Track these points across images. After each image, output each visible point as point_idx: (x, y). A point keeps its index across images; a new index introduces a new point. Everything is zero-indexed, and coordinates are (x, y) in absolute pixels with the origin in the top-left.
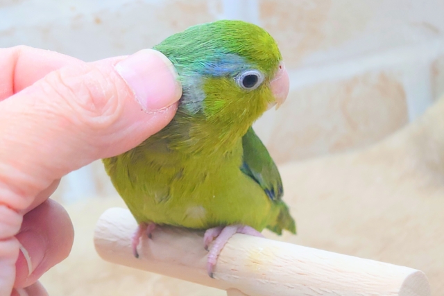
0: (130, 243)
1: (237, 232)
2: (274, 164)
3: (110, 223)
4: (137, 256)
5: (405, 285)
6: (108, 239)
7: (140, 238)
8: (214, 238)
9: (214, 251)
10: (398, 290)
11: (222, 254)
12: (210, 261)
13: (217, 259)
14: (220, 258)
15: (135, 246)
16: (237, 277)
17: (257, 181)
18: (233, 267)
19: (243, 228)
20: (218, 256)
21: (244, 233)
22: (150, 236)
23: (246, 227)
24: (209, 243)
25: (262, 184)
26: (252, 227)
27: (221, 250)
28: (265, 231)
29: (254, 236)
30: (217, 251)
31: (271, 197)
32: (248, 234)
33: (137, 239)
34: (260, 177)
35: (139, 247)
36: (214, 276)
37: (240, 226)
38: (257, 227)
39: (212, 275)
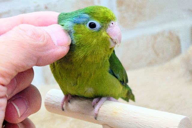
0: (60, 104)
1: (107, 100)
2: (124, 70)
3: (51, 96)
4: (63, 110)
5: (181, 123)
6: (50, 102)
7: (65, 102)
8: (97, 102)
9: (97, 108)
10: (178, 125)
11: (100, 109)
12: (95, 112)
13: (98, 111)
14: (100, 111)
15: (62, 105)
16: (107, 119)
17: (117, 77)
18: (105, 115)
19: (110, 98)
20: (99, 110)
21: (110, 100)
22: (69, 101)
23: (111, 98)
24: (95, 104)
25: (119, 79)
26: (114, 97)
27: (100, 108)
28: (120, 99)
29: (114, 101)
30: (98, 108)
31: (123, 84)
32: (112, 101)
33: (63, 103)
34: (118, 76)
35: (64, 106)
36: (97, 119)
37: (109, 97)
38: (116, 98)
39: (96, 118)
